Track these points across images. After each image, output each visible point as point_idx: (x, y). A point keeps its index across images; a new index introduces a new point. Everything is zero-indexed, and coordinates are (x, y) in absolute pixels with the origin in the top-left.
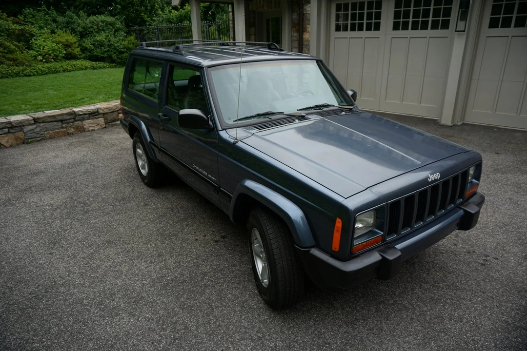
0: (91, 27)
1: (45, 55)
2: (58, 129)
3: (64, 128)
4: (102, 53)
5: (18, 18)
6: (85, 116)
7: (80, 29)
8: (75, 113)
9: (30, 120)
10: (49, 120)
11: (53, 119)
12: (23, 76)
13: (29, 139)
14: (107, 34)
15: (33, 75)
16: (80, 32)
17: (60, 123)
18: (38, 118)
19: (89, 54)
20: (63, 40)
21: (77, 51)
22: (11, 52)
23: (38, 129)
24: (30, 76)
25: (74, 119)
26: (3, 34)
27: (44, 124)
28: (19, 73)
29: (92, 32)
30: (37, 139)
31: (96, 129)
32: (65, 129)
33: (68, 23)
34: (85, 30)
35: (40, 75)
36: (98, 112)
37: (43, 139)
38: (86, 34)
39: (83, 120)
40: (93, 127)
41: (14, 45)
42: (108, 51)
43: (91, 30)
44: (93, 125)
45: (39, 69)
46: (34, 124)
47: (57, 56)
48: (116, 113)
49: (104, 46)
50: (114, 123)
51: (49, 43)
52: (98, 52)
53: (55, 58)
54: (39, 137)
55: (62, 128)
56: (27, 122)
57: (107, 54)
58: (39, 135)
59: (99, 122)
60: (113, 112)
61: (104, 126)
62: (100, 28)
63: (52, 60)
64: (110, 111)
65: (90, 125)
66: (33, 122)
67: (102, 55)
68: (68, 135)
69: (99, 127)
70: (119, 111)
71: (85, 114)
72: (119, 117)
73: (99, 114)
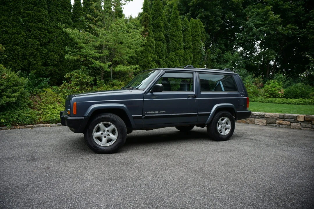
3: (245, 119)
8: (252, 113)
25: (251, 116)
31: (260, 125)
39: (255, 118)
48: (275, 119)
50: (272, 125)
59: (263, 121)
60: (273, 118)
61: (266, 124)
64: (271, 117)
65: (258, 122)
68: (247, 123)
69: (262, 124)
70: (277, 119)
71: (257, 115)
72: (276, 122)
73: (264, 117)
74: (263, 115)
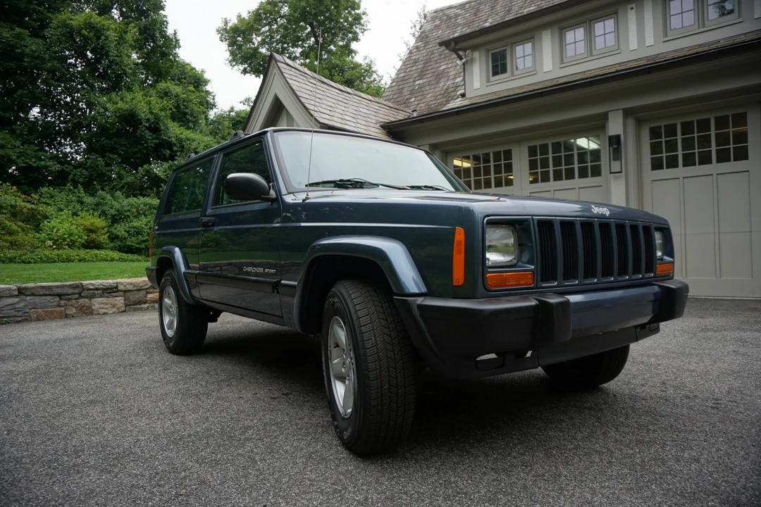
0: (129, 211)
1: (58, 240)
2: (52, 307)
3: (62, 306)
4: (138, 243)
5: (32, 197)
6: (96, 292)
7: (113, 212)
8: (82, 286)
9: (14, 290)
10: (41, 293)
11: (48, 292)
12: (19, 263)
13: (4, 317)
14: (149, 219)
15: (34, 263)
16: (113, 216)
17: (57, 299)
18: (26, 289)
19: (119, 243)
20: (88, 223)
21: (103, 238)
22: (11, 233)
23: (22, 305)
24: (29, 262)
25: (80, 294)
26: (5, 211)
27: (33, 297)
28: (15, 258)
29: (129, 216)
30: (16, 319)
31: (109, 312)
32: (63, 309)
33: (98, 205)
34: (120, 214)
35: (44, 262)
36: (117, 287)
37: (26, 320)
38: (121, 218)
39: (92, 297)
40: (106, 308)
41: (19, 226)
42: (147, 241)
43: (128, 213)
44: (106, 306)
45: (44, 255)
46: (17, 296)
47: (73, 242)
48: (144, 292)
49: (141, 235)
50: (139, 306)
51: (66, 225)
52: (132, 242)
53: (70, 244)
54: (21, 316)
55: (59, 306)
56: (7, 292)
57: (146, 245)
58: (20, 314)
59: (116, 302)
60: (139, 290)
61: (123, 309)
62: (141, 212)
63: (67, 247)
64: (135, 289)
65: (102, 306)
66: (16, 293)
67: (137, 246)
68: (66, 317)
69: (114, 310)
70: (148, 290)
71: (97, 289)
72: (148, 299)
73: (118, 291)
74: (115, 285)
